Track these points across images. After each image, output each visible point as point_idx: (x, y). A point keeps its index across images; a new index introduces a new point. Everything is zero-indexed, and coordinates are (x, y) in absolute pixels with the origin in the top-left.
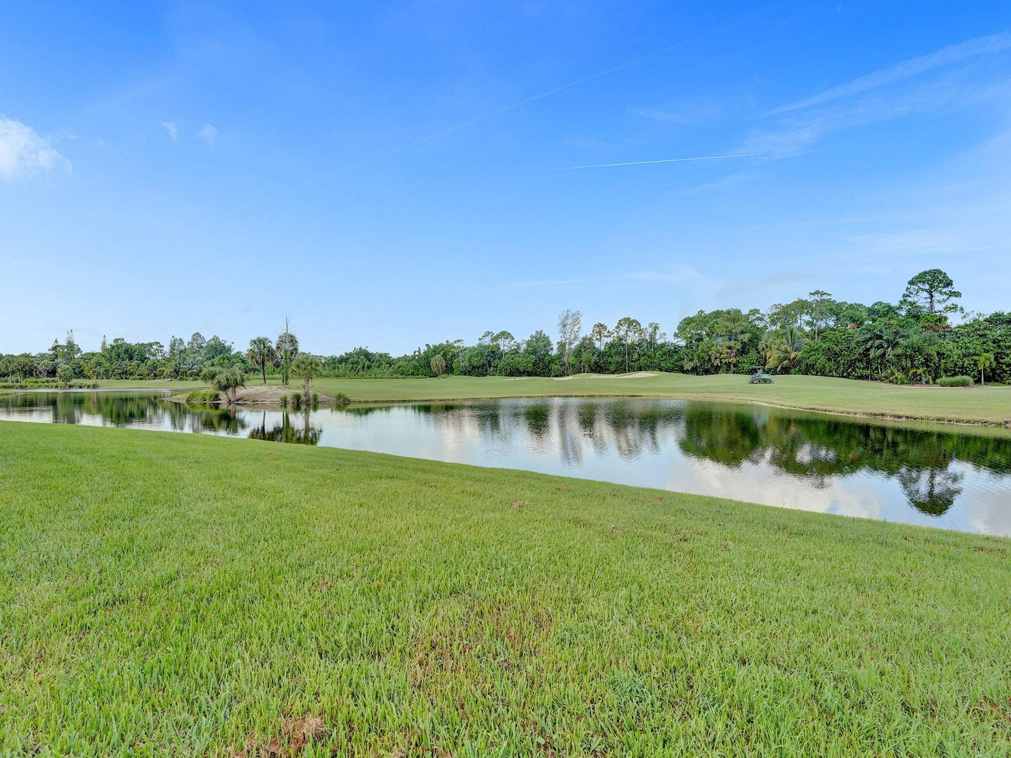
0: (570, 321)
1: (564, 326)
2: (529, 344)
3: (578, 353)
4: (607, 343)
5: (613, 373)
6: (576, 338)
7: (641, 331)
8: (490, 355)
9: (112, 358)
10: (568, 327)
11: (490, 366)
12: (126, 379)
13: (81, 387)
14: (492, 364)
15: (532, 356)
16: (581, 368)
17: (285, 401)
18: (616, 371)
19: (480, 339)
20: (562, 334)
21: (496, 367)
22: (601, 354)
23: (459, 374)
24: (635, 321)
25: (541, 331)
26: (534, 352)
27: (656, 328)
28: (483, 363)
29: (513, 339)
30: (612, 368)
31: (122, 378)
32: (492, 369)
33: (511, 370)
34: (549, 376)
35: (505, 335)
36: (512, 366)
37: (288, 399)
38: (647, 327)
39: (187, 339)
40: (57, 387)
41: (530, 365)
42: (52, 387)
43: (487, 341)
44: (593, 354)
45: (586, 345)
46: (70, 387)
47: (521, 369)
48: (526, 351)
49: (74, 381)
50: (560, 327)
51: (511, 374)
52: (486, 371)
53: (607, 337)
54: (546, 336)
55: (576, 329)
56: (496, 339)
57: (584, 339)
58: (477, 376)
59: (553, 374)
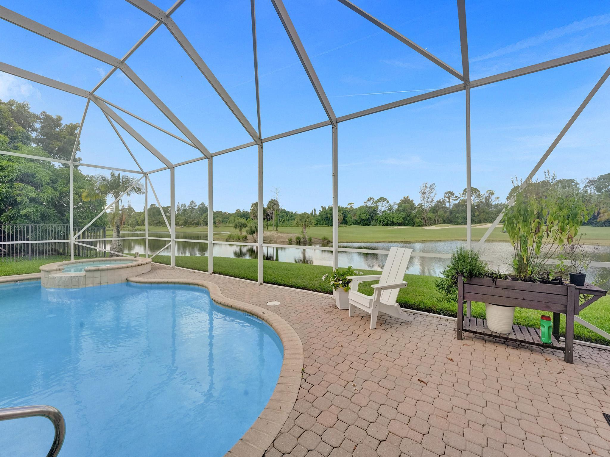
0: (428, 190)
1: (424, 193)
2: (400, 205)
3: (434, 210)
4: (454, 204)
5: (460, 224)
6: (432, 200)
7: (479, 196)
8: (372, 212)
9: (150, 214)
10: (426, 194)
11: (373, 219)
12: (159, 226)
13: (140, 231)
14: (374, 218)
15: (402, 213)
16: (435, 221)
17: (291, 242)
18: (461, 223)
19: (365, 203)
20: (422, 199)
21: (377, 220)
22: (451, 212)
23: (351, 225)
24: (476, 189)
25: (408, 197)
26: (404, 211)
27: (492, 193)
28: (368, 217)
29: (388, 202)
30: (460, 221)
31: (157, 226)
32: (374, 221)
33: (387, 222)
34: (413, 226)
35: (382, 199)
36: (389, 220)
37: (292, 241)
38: (486, 193)
39: (188, 204)
40: (129, 230)
41: (401, 219)
42: (126, 230)
43: (370, 204)
44: (446, 212)
45: (440, 206)
46: (135, 230)
47: (395, 221)
48: (397, 210)
49: (137, 227)
50: (421, 194)
51: (387, 225)
52: (370, 222)
53: (454, 200)
54: (411, 200)
55: (432, 195)
56: (376, 202)
57: (438, 202)
58: (364, 225)
59: (416, 224)
